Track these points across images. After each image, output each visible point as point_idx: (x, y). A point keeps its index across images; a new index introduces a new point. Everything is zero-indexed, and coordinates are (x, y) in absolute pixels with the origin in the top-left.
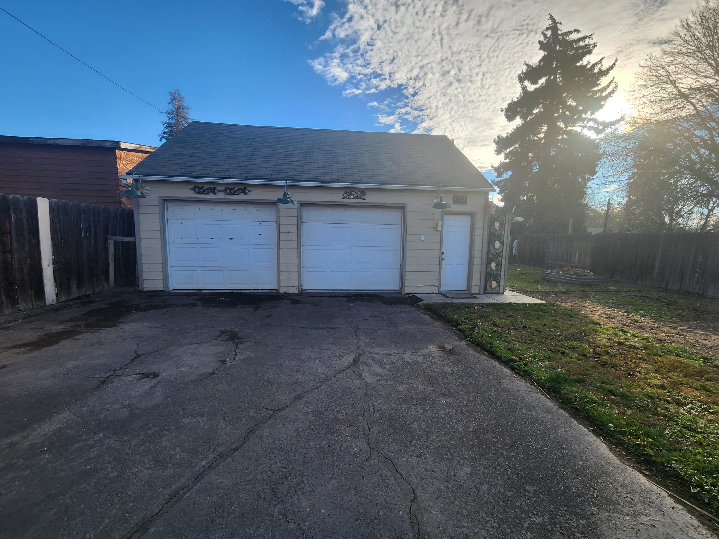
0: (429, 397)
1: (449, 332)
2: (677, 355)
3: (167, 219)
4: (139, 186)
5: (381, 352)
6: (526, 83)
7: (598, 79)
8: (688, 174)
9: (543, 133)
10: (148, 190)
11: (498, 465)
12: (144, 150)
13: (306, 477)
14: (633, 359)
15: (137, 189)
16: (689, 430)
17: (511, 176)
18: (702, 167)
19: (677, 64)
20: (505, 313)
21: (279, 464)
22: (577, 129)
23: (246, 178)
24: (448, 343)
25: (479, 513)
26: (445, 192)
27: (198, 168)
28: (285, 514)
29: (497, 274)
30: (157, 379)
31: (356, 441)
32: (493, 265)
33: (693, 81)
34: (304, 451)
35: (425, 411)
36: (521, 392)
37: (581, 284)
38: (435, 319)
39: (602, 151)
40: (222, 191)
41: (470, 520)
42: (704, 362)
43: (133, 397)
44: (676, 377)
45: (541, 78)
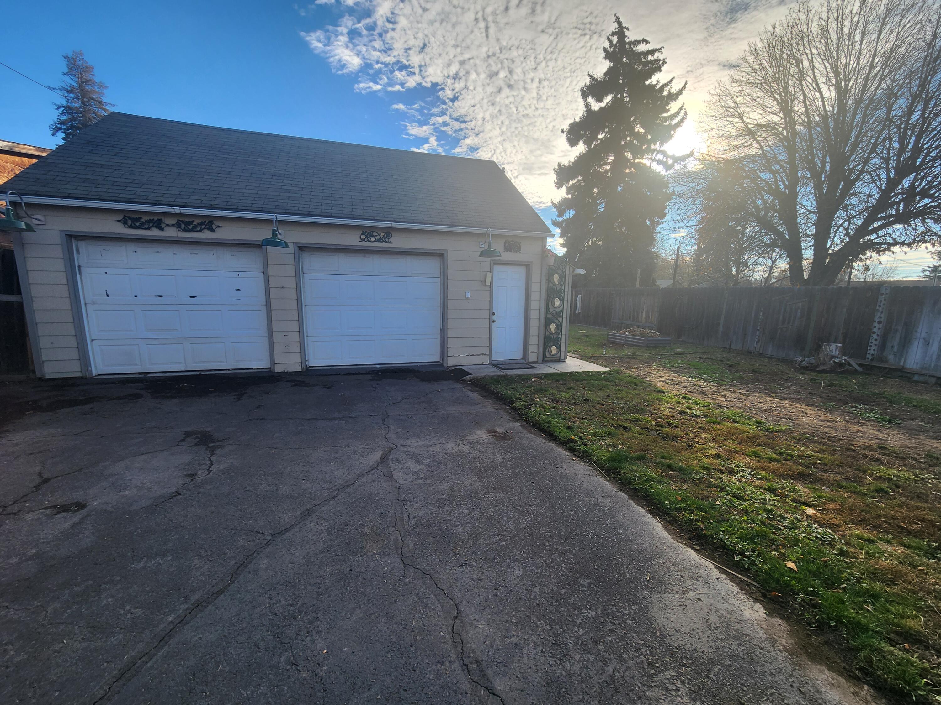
0: (476, 493)
1: (502, 412)
2: (735, 421)
3: (79, 267)
4: (21, 213)
5: (417, 444)
6: (590, 100)
7: (668, 104)
8: (753, 222)
9: (609, 164)
10: (39, 220)
11: (553, 562)
12: (23, 151)
13: (321, 612)
14: (694, 428)
15: (19, 218)
16: (738, 499)
17: (574, 215)
18: (766, 214)
19: (745, 95)
20: (565, 384)
21: (283, 602)
22: (646, 162)
23: (211, 207)
24: (500, 426)
25: (530, 619)
26: (494, 236)
27: (128, 188)
28: (294, 662)
29: (558, 338)
30: (85, 512)
31: (386, 558)
32: (553, 327)
33: (760, 117)
34: (319, 581)
35: (471, 511)
36: (579, 477)
37: (648, 347)
38: (485, 397)
39: (671, 190)
40: (173, 225)
41: (519, 627)
42: (757, 427)
43: (44, 543)
44: (732, 444)
45: (606, 95)
